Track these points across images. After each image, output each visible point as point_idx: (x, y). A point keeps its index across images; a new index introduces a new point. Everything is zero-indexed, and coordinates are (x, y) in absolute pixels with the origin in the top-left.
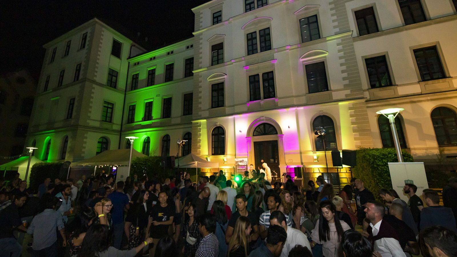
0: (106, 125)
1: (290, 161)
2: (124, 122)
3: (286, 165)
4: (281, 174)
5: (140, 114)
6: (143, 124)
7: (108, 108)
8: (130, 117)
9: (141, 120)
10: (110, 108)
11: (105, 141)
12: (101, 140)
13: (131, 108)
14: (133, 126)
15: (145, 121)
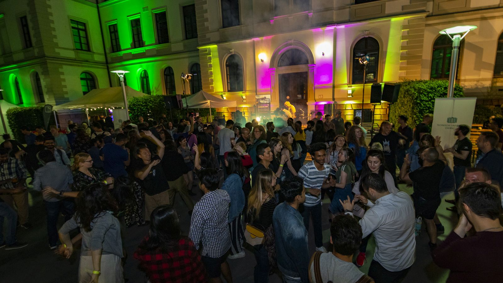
0: (84, 55)
1: (320, 97)
2: (107, 51)
3: (315, 101)
4: (309, 112)
5: (126, 39)
6: (135, 53)
7: (78, 29)
8: (114, 44)
9: (130, 47)
10: (82, 30)
11: (89, 77)
12: (83, 76)
13: (112, 30)
14: (122, 55)
15: (135, 48)
